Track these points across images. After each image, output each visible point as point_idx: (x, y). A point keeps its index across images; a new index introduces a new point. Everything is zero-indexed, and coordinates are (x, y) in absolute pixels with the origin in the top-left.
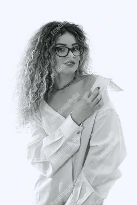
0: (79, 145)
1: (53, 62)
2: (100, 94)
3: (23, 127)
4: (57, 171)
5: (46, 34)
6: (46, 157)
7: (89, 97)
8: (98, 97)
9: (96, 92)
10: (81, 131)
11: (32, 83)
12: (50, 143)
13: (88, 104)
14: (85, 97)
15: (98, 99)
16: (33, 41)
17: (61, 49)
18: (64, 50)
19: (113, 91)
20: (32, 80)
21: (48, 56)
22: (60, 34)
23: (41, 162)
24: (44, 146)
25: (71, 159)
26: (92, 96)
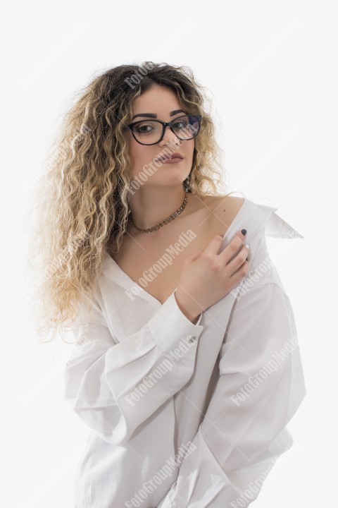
0: (192, 370)
1: (124, 162)
2: (247, 246)
3: (56, 328)
4: (138, 432)
5: (103, 96)
6: (111, 395)
7: (219, 253)
8: (243, 255)
9: (238, 243)
10: (197, 336)
11: (75, 215)
12: (122, 363)
13: (216, 270)
14: (210, 252)
15: (241, 260)
16: (73, 116)
17: (145, 128)
18: (153, 128)
19: (277, 237)
20: (75, 209)
21: (113, 147)
22: (139, 92)
23: (98, 409)
24: (107, 370)
25: (172, 403)
26: (227, 252)
